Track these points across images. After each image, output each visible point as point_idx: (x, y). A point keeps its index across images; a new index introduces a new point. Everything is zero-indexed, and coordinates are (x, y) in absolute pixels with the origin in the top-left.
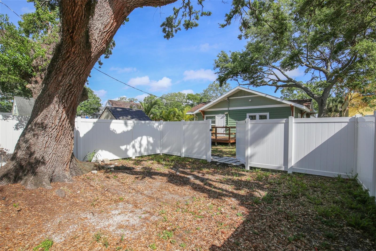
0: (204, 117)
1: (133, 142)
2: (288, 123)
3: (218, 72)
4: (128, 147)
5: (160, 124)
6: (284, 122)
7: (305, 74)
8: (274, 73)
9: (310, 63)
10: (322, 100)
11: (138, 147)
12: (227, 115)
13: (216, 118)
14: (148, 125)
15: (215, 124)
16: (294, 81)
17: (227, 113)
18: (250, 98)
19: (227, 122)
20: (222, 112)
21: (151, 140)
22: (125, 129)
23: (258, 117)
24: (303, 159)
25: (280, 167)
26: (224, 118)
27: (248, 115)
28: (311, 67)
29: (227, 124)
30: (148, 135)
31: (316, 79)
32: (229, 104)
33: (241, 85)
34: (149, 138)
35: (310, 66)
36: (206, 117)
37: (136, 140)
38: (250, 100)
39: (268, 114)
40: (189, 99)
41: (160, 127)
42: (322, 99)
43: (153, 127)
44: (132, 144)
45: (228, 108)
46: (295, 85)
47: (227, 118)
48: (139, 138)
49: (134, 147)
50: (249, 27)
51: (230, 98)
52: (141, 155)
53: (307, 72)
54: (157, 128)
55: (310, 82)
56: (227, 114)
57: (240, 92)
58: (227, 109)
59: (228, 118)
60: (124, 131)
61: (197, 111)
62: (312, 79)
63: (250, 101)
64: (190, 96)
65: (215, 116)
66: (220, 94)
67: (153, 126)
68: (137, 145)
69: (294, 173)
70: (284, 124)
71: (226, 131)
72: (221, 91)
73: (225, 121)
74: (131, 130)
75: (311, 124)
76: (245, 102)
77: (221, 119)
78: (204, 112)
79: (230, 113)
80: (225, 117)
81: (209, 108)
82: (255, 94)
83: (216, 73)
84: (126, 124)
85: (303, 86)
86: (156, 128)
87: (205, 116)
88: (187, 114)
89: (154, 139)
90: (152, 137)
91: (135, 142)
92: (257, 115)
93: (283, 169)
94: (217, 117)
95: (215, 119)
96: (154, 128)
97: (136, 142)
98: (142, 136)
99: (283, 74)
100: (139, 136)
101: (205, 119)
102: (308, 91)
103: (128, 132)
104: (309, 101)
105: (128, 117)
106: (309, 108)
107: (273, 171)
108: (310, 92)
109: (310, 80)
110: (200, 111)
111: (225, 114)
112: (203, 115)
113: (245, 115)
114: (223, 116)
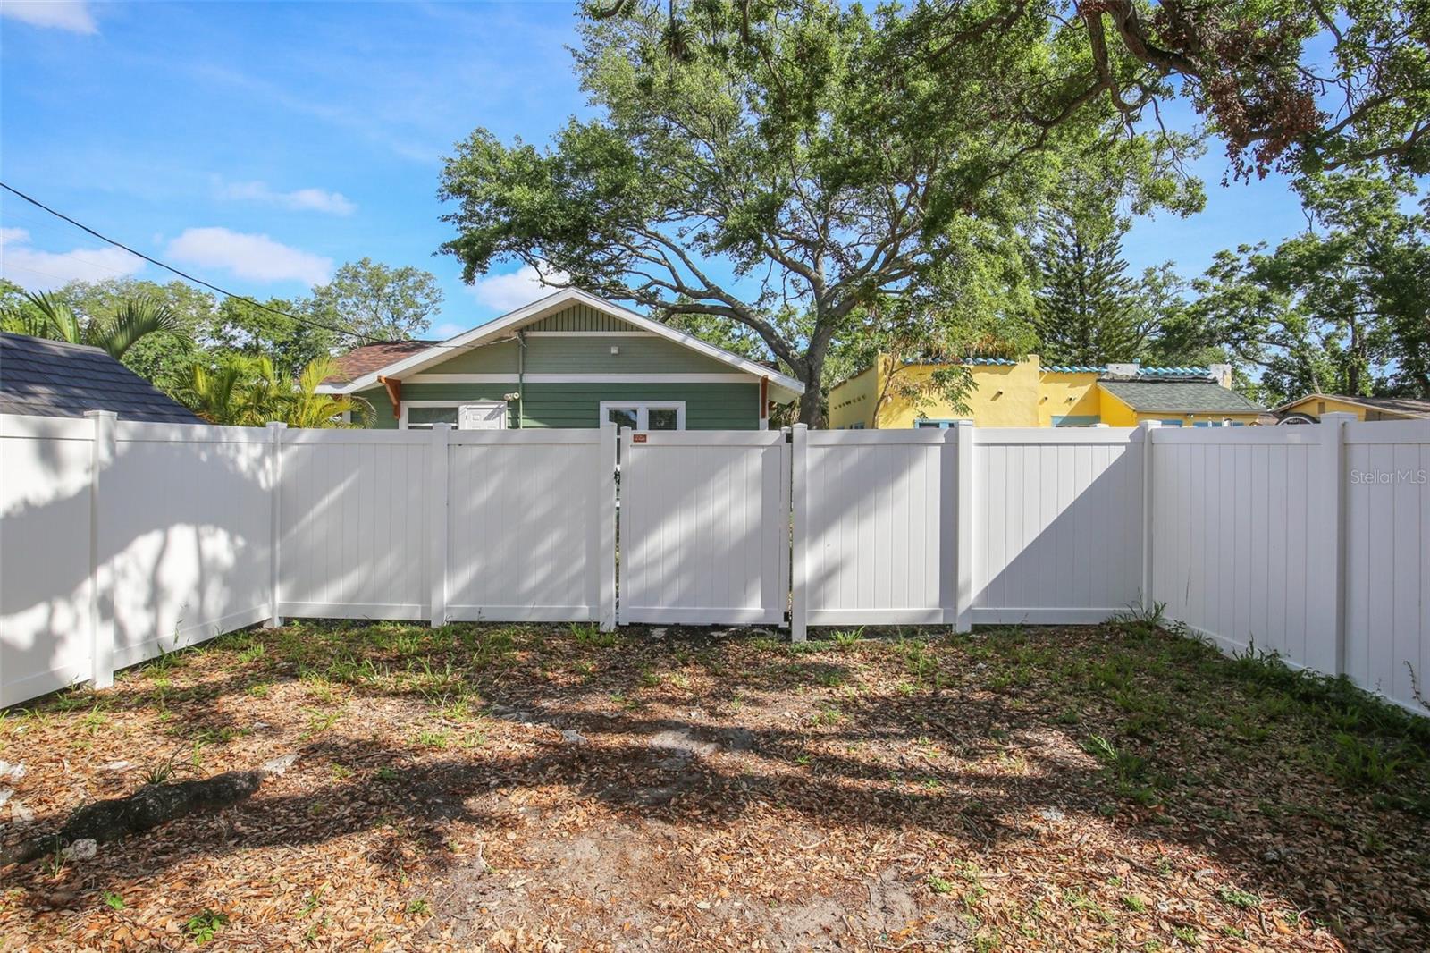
0: (397, 411)
1: (103, 576)
2: (957, 444)
3: (456, 216)
4: (63, 620)
5: (272, 449)
6: (942, 440)
7: (734, 277)
8: (665, 259)
10: (810, 368)
11: (135, 607)
12: (513, 406)
13: (461, 418)
14: (204, 457)
16: (728, 299)
17: (516, 396)
18: (614, 341)
20: (494, 392)
21: (219, 546)
22: (39, 486)
23: (642, 419)
24: (1003, 573)
25: (933, 614)
26: (499, 415)
27: (605, 407)
30: (200, 518)
31: (772, 299)
32: (523, 356)
33: (550, 284)
34: (213, 535)
36: (411, 410)
37: (119, 561)
38: (614, 350)
39: (680, 407)
40: (236, 319)
41: (268, 462)
42: (811, 365)
43: (230, 467)
44: (88, 588)
45: (521, 376)
46: (732, 310)
47: (514, 419)
48: (146, 546)
49: (106, 608)
50: (687, 58)
51: (528, 335)
52: (157, 654)
53: (742, 274)
54: (254, 475)
56: (517, 401)
57: (571, 312)
58: (512, 378)
59: (521, 416)
60: (26, 503)
61: (367, 381)
62: (761, 300)
63: (614, 355)
64: (239, 309)
65: (456, 410)
66: (390, 315)
67: (234, 461)
68: (129, 599)
69: (977, 629)
70: (939, 448)
72: (396, 302)
74: (87, 491)
75: (1026, 447)
76: (597, 356)
77: (485, 419)
78: (400, 388)
79: (528, 397)
80: (506, 415)
81: (420, 369)
82: (638, 329)
83: (446, 219)
84: (48, 450)
85: (757, 319)
86: (249, 475)
87: (406, 405)
89: (240, 542)
90: (225, 528)
91: (113, 572)
92: (642, 409)
93: (939, 620)
94: (467, 413)
95: (456, 419)
96: (238, 475)
97: (124, 574)
98: (164, 527)
100: (146, 530)
101: (403, 422)
102: (773, 337)
103: (59, 505)
105: (34, 394)
107: (910, 631)
108: (778, 341)
110: (383, 381)
111: (509, 401)
112: (395, 403)
113: (591, 406)
114: (495, 406)
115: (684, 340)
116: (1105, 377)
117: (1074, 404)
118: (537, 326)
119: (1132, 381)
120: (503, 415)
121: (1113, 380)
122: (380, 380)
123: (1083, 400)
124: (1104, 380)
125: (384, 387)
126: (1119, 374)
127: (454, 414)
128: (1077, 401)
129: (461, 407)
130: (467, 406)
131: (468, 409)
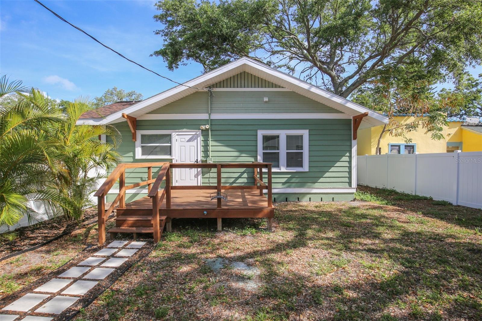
0: (134, 137)
12: (205, 133)
13: (173, 140)
15: (170, 154)
17: (207, 127)
18: (266, 94)
19: (206, 151)
20: (193, 125)
23: (283, 140)
26: (196, 139)
29: (207, 156)
32: (211, 104)
36: (143, 136)
38: (266, 99)
39: (305, 133)
45: (210, 115)
47: (206, 141)
51: (214, 90)
56: (207, 130)
57: (239, 76)
58: (205, 116)
59: (210, 139)
61: (114, 118)
63: (266, 102)
65: (170, 136)
71: (202, 173)
73: (200, 149)
76: (254, 102)
77: (187, 141)
78: (136, 122)
79: (214, 128)
80: (200, 139)
81: (150, 110)
82: (280, 87)
87: (140, 133)
88: (79, 122)
92: (283, 134)
94: (177, 137)
95: (170, 141)
101: (138, 143)
110: (126, 117)
111: (202, 130)
112: (133, 131)
113: (253, 133)
114: (194, 133)
116: (464, 124)
117: (451, 136)
118: (218, 85)
119: (477, 126)
120: (199, 138)
121: (468, 126)
122: (123, 116)
123: (455, 134)
124: (464, 126)
125: (126, 122)
126: (471, 122)
128: (452, 135)
129: (173, 134)
130: (177, 133)
131: (177, 135)
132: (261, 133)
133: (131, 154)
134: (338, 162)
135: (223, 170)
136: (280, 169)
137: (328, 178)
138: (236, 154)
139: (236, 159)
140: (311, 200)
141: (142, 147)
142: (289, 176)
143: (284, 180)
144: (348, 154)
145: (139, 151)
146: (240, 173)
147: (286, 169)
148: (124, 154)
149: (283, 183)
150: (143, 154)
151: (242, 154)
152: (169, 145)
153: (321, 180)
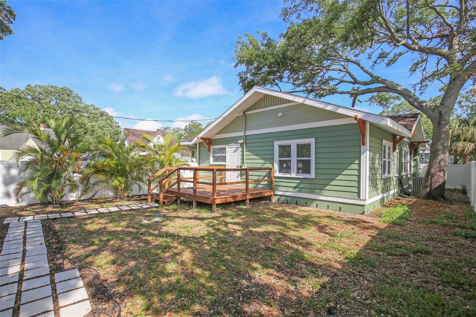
0: (210, 150)
9: (413, 41)
10: (440, 113)
12: (242, 145)
13: (227, 151)
15: (225, 161)
17: (243, 141)
18: (279, 110)
19: (243, 159)
20: (236, 140)
23: (294, 148)
26: (238, 150)
28: (417, 48)
29: (243, 163)
35: (414, 46)
36: (213, 150)
38: (280, 115)
39: (312, 141)
42: (441, 111)
45: (245, 132)
47: (243, 152)
51: (247, 113)
55: (420, 85)
56: (243, 143)
58: (242, 134)
59: (245, 150)
63: (280, 117)
65: (225, 148)
71: (241, 175)
73: (240, 157)
76: (273, 119)
77: (234, 152)
78: (210, 141)
79: (247, 141)
80: (240, 149)
81: (215, 132)
82: (292, 101)
85: (399, 88)
87: (211, 148)
92: (294, 143)
99: (363, 70)
101: (211, 154)
104: (411, 117)
106: (411, 130)
108: (414, 99)
109: (419, 82)
112: (209, 147)
113: (271, 144)
114: (236, 146)
115: (304, 101)
118: (250, 109)
120: (239, 150)
127: (224, 151)
129: (226, 147)
130: (229, 147)
131: (229, 148)
132: (277, 144)
133: (208, 161)
134: (346, 170)
135: (250, 173)
136: (291, 175)
137: (334, 186)
138: (263, 161)
139: (263, 165)
140: (318, 206)
141: (213, 156)
142: (298, 181)
143: (294, 185)
144: (357, 162)
145: (211, 159)
146: (263, 177)
147: (296, 175)
148: (206, 161)
149: (294, 188)
150: (214, 161)
151: (267, 161)
152: (225, 155)
153: (328, 187)
